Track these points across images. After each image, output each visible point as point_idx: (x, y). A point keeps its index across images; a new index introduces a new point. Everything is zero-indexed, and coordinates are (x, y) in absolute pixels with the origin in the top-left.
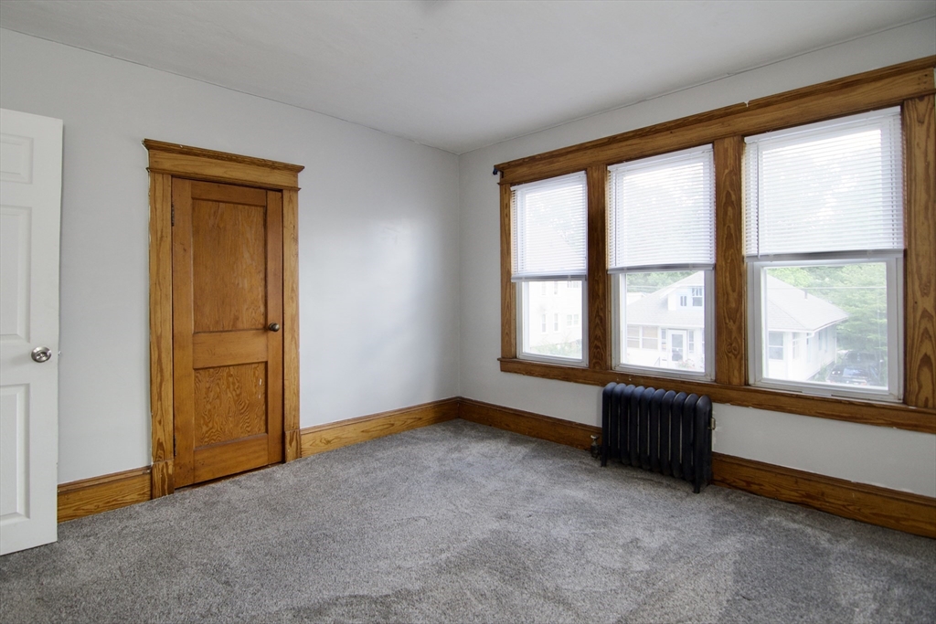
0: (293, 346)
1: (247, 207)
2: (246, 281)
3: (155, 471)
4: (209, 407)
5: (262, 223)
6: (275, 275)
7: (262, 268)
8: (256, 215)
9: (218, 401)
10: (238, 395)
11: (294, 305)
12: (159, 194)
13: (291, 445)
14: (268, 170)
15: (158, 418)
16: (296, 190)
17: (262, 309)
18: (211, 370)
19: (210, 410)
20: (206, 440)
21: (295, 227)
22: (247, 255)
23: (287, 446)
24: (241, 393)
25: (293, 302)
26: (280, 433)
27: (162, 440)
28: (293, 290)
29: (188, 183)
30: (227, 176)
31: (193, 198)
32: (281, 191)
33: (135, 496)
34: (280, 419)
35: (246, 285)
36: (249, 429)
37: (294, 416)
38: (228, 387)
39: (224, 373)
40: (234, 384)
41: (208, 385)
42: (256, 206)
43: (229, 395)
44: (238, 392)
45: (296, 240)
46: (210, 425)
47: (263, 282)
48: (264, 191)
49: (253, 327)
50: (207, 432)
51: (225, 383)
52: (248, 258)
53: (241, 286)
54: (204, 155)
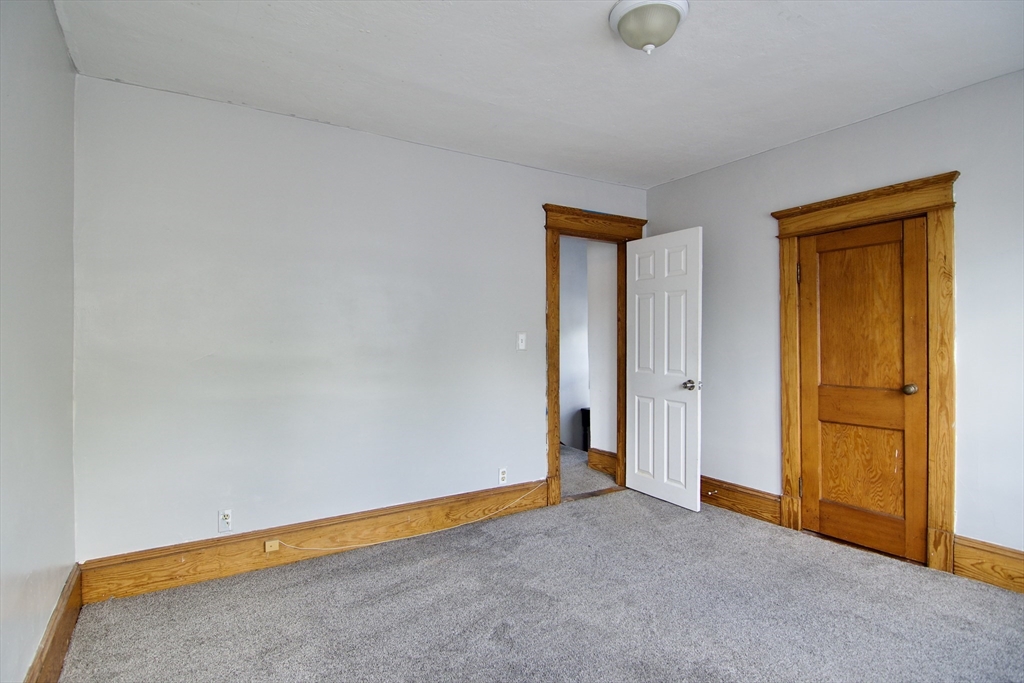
0: (943, 418)
1: (877, 248)
2: (877, 331)
3: (783, 502)
4: (836, 462)
5: (898, 261)
6: (915, 323)
7: (899, 317)
8: (890, 254)
9: (845, 460)
10: (867, 461)
11: (945, 363)
12: (786, 257)
13: (936, 549)
14: (904, 194)
15: (787, 456)
16: (950, 206)
17: (898, 365)
18: (838, 425)
19: (836, 467)
20: (833, 495)
21: (947, 259)
22: (878, 303)
23: (931, 547)
24: (871, 459)
25: (943, 358)
26: (923, 526)
27: (790, 477)
28: (942, 342)
29: (813, 240)
30: (850, 219)
31: (820, 253)
32: (924, 215)
33: (769, 516)
34: (923, 508)
35: (878, 338)
36: (882, 504)
37: (944, 514)
38: (856, 448)
39: (852, 431)
40: (863, 446)
41: (834, 440)
42: (888, 243)
43: (858, 457)
44: (868, 457)
45: (948, 276)
46: (837, 481)
47: (900, 334)
48: (899, 223)
49: (887, 386)
50: (834, 488)
51: (853, 442)
52: (881, 305)
53: (871, 338)
54: (824, 207)
